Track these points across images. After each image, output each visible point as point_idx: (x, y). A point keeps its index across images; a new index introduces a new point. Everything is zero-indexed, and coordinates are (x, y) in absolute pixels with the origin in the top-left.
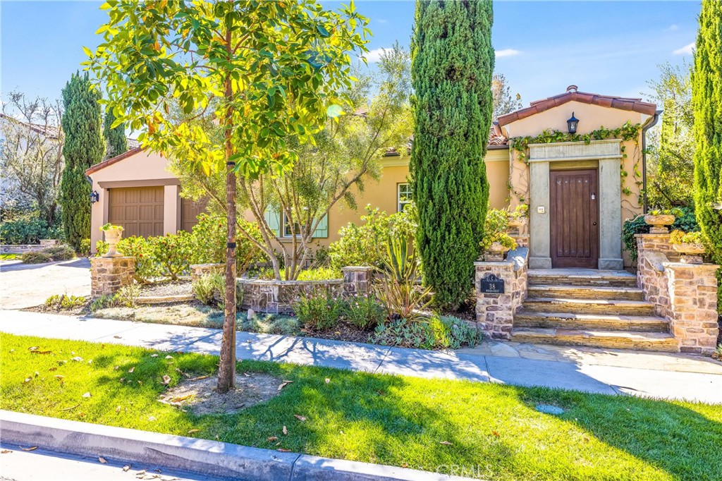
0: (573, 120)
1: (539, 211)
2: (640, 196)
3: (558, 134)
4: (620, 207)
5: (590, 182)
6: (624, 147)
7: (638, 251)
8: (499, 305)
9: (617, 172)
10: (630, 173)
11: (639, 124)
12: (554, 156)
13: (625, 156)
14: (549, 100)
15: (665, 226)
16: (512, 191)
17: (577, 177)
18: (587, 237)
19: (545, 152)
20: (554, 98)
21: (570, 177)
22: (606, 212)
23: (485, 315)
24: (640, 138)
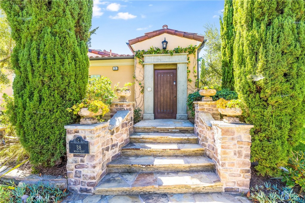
0: (165, 42)
1: (148, 90)
2: (196, 83)
3: (158, 49)
4: (187, 88)
5: (173, 76)
6: (189, 58)
7: (195, 112)
8: (85, 163)
9: (185, 70)
10: (192, 71)
11: (196, 46)
12: (156, 61)
13: (189, 62)
14: (154, 32)
15: (211, 96)
16: (136, 79)
17: (167, 73)
18: (171, 103)
19: (151, 59)
20: (156, 31)
21: (164, 73)
22: (180, 90)
23: (74, 172)
24: (196, 53)
